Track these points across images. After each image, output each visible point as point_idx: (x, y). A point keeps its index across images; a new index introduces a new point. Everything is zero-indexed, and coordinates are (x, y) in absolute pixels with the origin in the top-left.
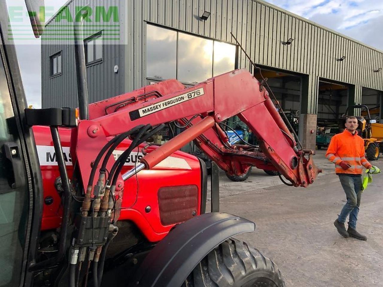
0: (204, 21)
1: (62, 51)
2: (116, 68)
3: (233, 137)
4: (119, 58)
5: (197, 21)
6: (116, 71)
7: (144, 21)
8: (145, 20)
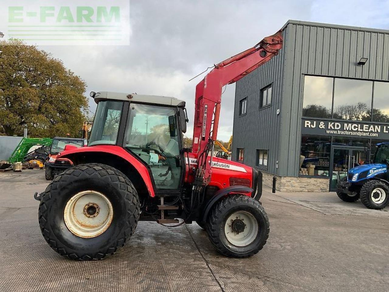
0: (363, 66)
1: (247, 97)
2: (278, 111)
3: (373, 170)
4: (281, 104)
5: (355, 66)
6: (278, 113)
7: (302, 74)
8: (304, 73)
